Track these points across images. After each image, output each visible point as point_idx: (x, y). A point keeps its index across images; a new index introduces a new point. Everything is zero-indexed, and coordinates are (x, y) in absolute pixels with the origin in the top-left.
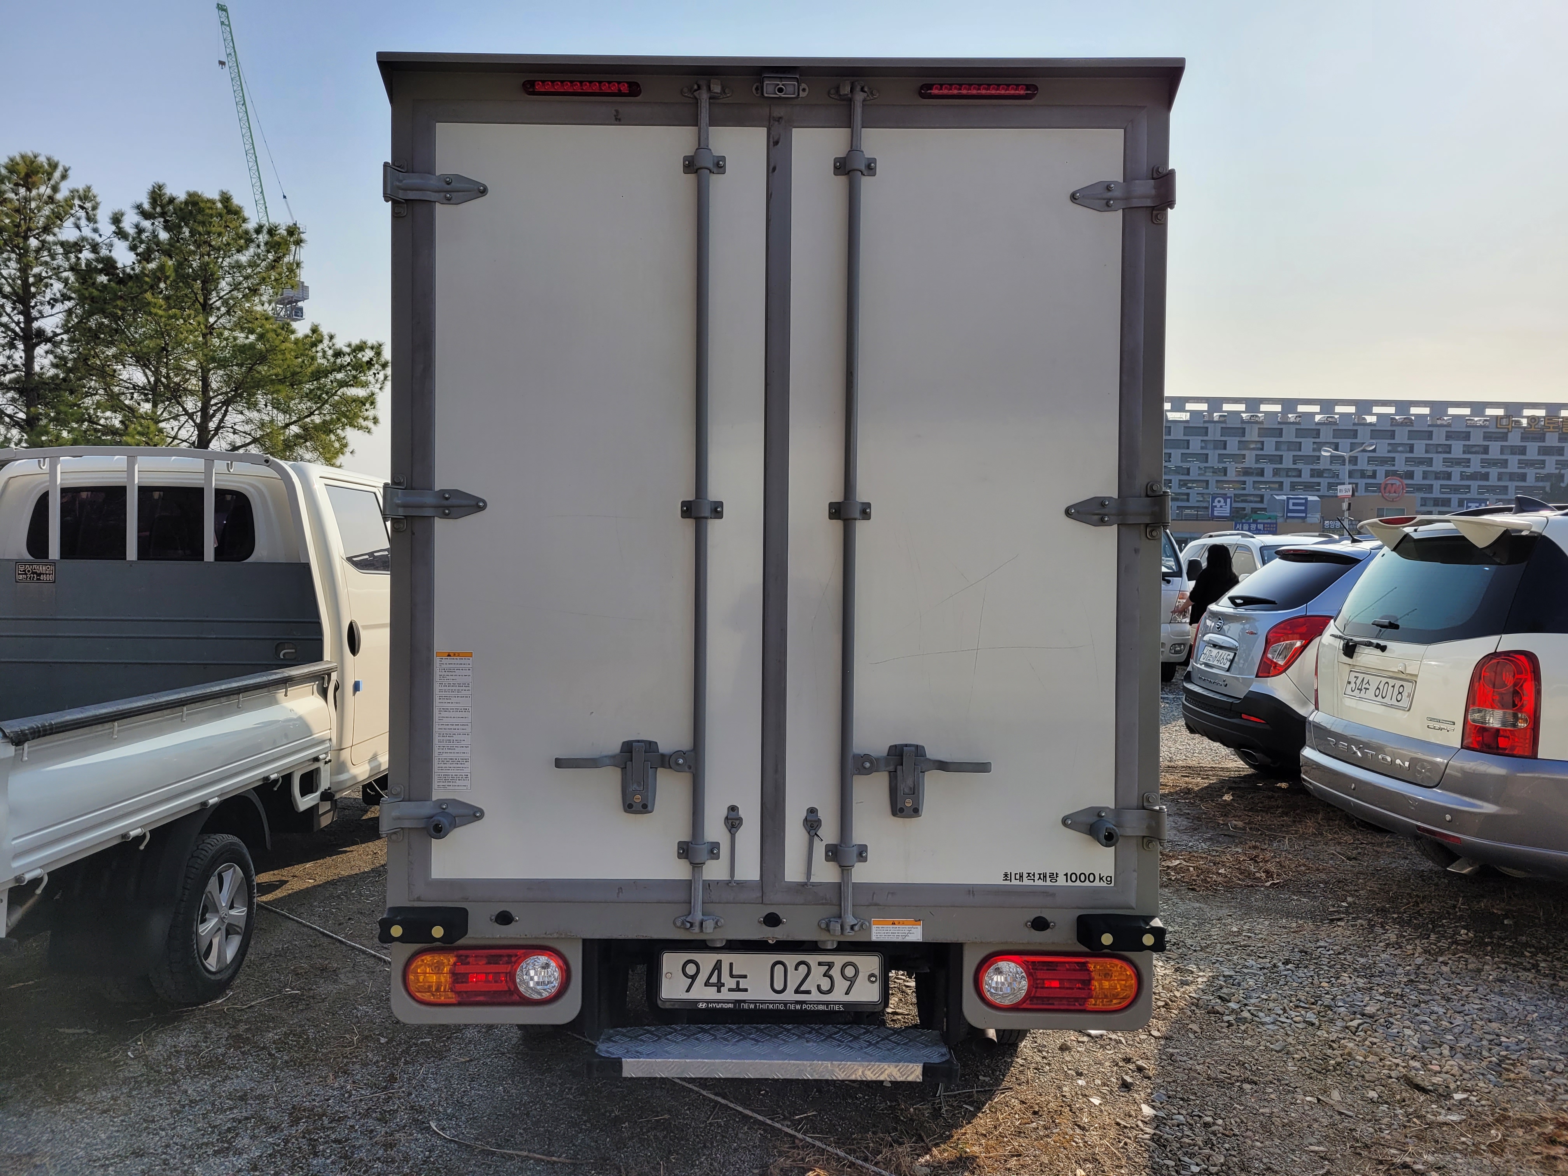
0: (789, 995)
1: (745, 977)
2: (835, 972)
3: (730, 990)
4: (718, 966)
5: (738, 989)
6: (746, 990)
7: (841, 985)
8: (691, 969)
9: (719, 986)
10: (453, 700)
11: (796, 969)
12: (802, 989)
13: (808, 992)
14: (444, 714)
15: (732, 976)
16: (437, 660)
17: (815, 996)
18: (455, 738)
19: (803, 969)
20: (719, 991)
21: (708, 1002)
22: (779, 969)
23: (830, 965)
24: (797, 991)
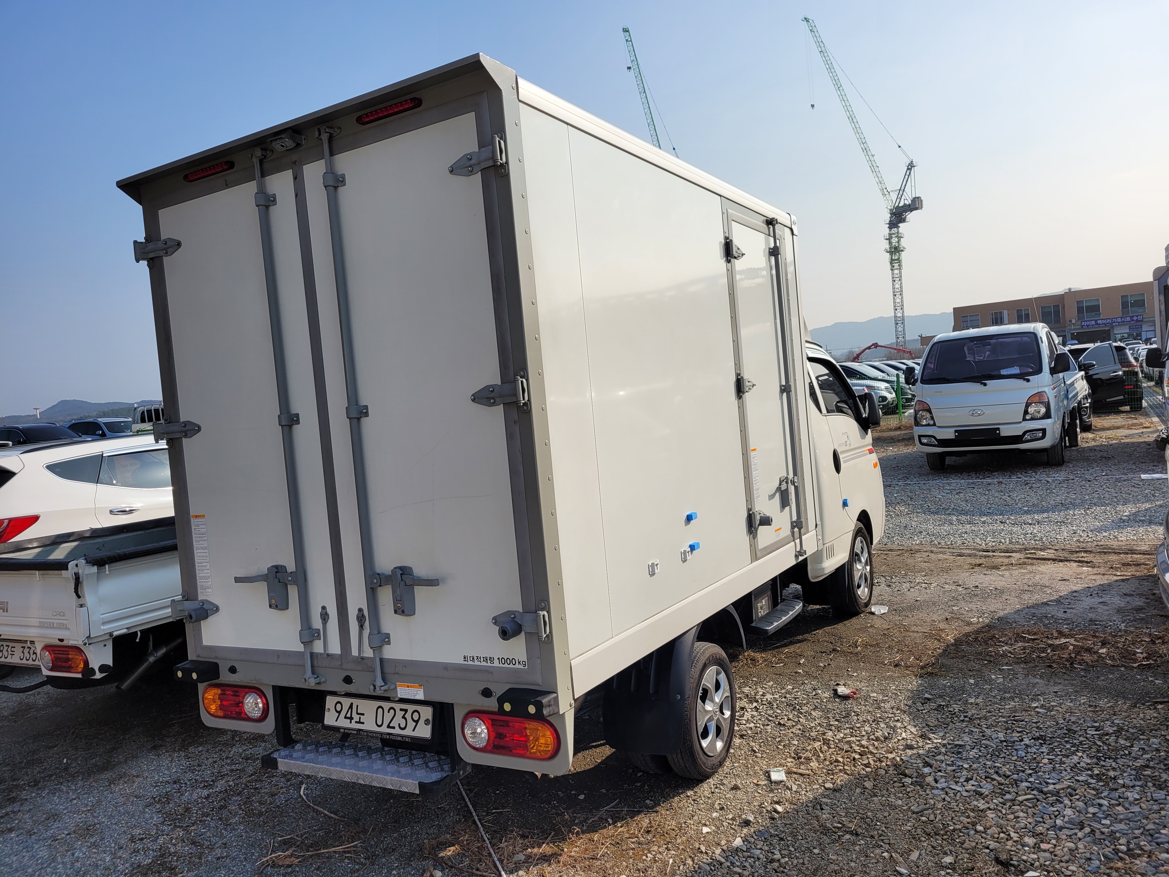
0: (384, 729)
1: (363, 714)
2: (408, 716)
3: (356, 722)
4: (351, 707)
5: (359, 722)
6: (363, 723)
7: (411, 724)
8: (339, 707)
9: (351, 718)
10: (201, 542)
11: (389, 712)
12: (391, 725)
13: (394, 728)
14: (198, 551)
15: (358, 714)
16: (192, 520)
17: (397, 731)
18: (204, 564)
19: (392, 711)
20: (351, 722)
21: (345, 729)
22: (380, 710)
23: (406, 711)
24: (389, 727)
